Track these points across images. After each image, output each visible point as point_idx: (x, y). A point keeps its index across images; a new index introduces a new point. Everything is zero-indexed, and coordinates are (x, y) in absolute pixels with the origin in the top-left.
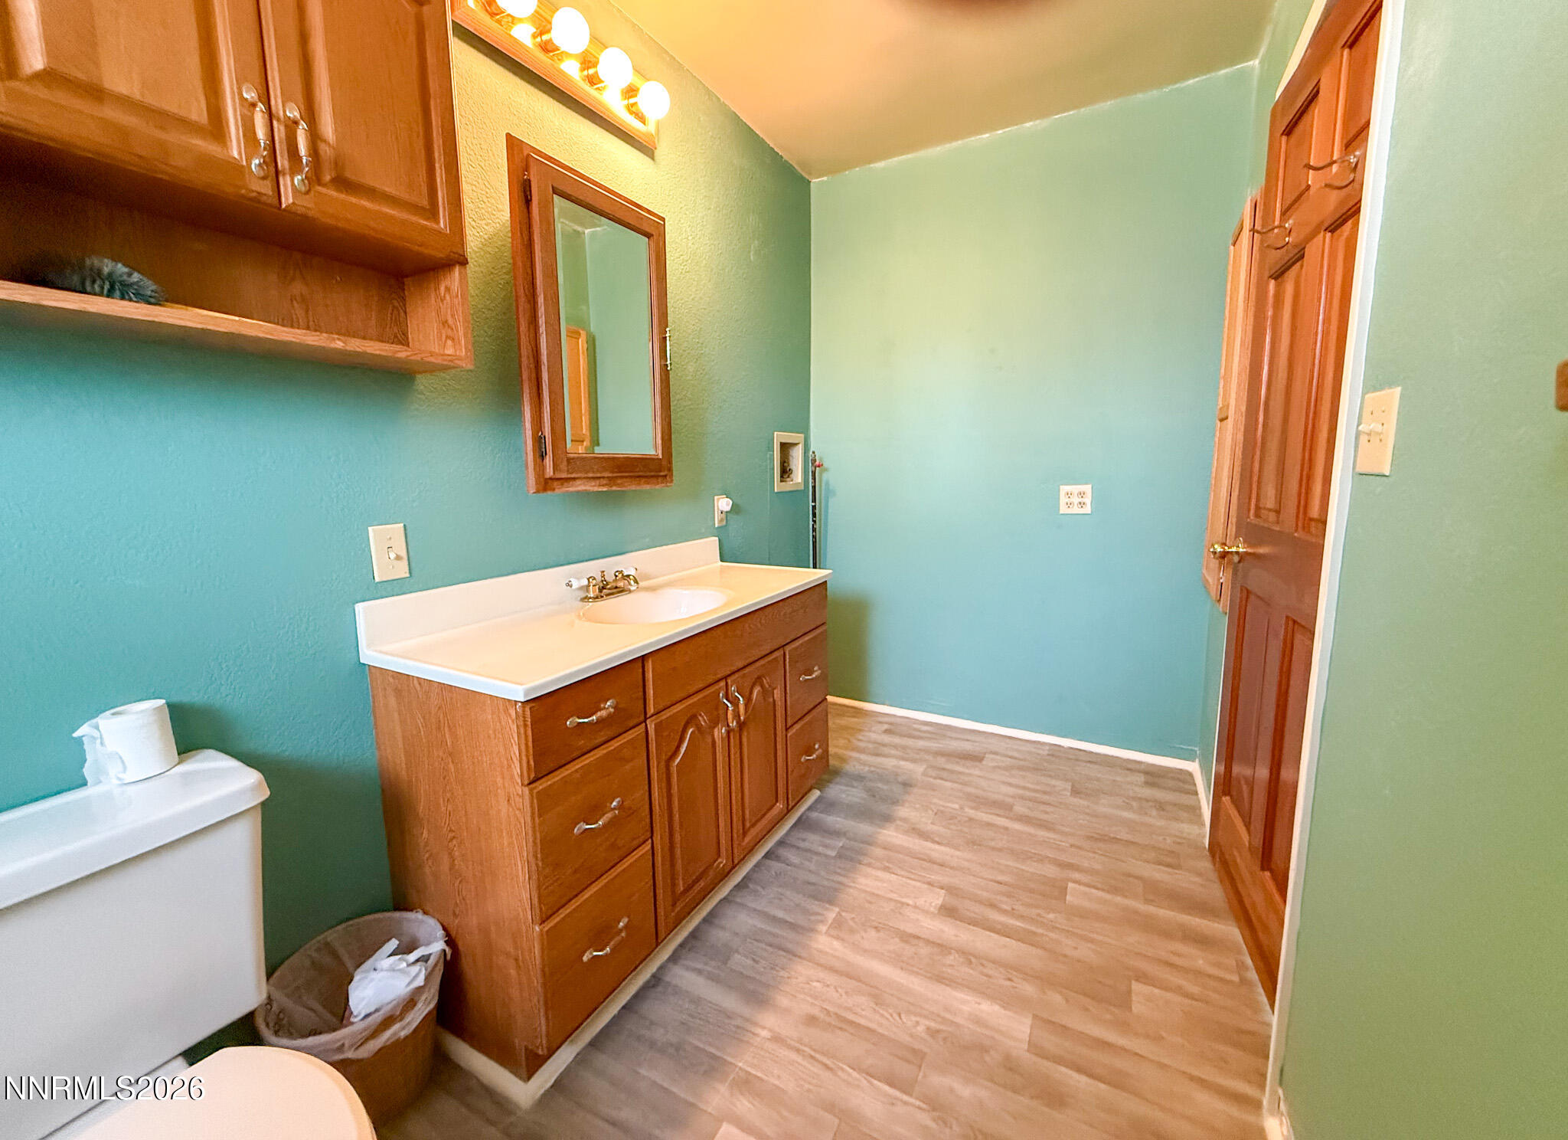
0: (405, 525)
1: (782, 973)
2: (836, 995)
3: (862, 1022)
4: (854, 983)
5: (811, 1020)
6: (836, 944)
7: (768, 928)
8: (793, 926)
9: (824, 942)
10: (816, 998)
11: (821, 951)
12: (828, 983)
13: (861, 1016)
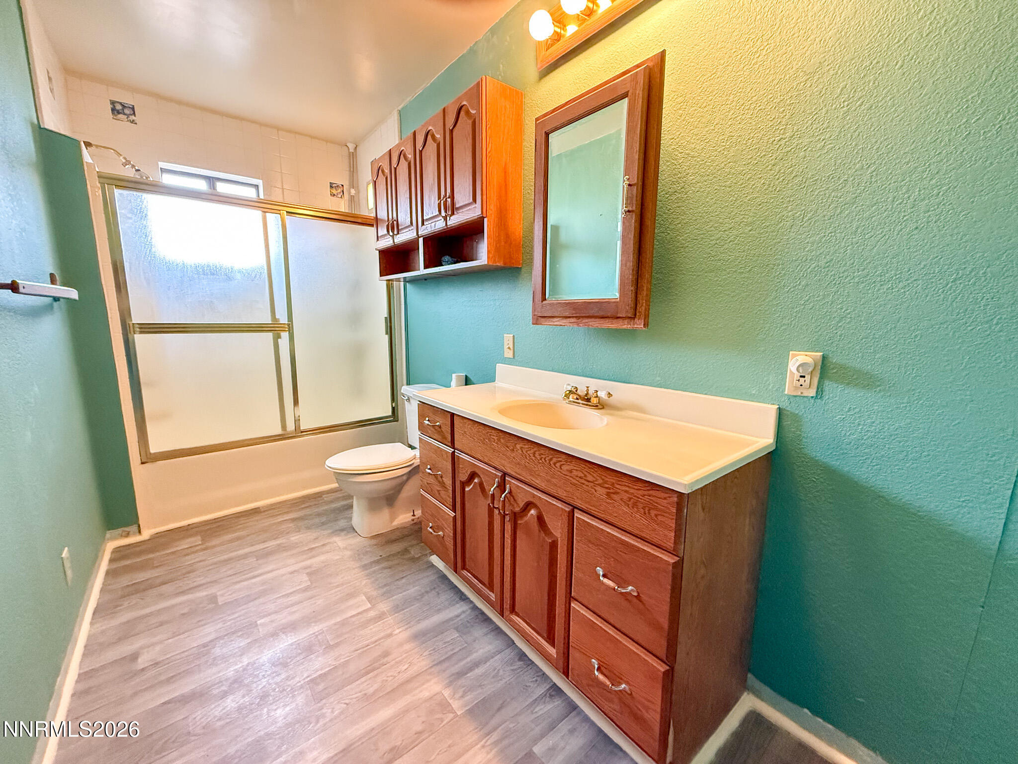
0: (514, 336)
1: (427, 653)
2: (389, 674)
3: (363, 679)
4: (389, 689)
5: (386, 654)
6: (426, 694)
7: (469, 659)
8: (461, 674)
9: (434, 687)
10: (397, 663)
11: (428, 681)
12: (401, 675)
13: (365, 681)
